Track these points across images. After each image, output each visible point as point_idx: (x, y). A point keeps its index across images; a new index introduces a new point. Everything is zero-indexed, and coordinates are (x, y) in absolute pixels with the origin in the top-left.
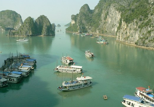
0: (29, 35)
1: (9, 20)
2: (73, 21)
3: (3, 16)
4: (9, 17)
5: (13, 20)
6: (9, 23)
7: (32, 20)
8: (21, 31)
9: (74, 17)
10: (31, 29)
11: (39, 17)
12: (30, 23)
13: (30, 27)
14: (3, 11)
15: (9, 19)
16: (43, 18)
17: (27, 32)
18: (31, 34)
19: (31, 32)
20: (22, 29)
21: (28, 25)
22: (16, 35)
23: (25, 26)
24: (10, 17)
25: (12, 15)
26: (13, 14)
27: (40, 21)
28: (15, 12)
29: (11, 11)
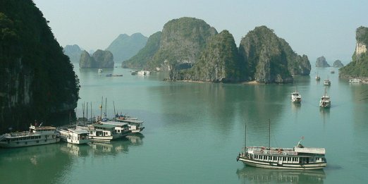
0: (218, 80)
1: (188, 43)
2: (360, 44)
3: (172, 32)
4: (187, 36)
5: (196, 44)
6: (186, 51)
7: (229, 39)
8: (199, 69)
9: (363, 32)
10: (224, 63)
11: (251, 32)
12: (224, 46)
13: (222, 57)
14: (174, 20)
15: (186, 41)
16: (261, 34)
17: (214, 70)
18: (223, 76)
19: (223, 71)
20: (203, 62)
21: (217, 52)
22: (188, 79)
23: (210, 55)
24: (190, 35)
25: (194, 30)
26: (198, 28)
27: (253, 41)
28: (203, 21)
29: (194, 19)
